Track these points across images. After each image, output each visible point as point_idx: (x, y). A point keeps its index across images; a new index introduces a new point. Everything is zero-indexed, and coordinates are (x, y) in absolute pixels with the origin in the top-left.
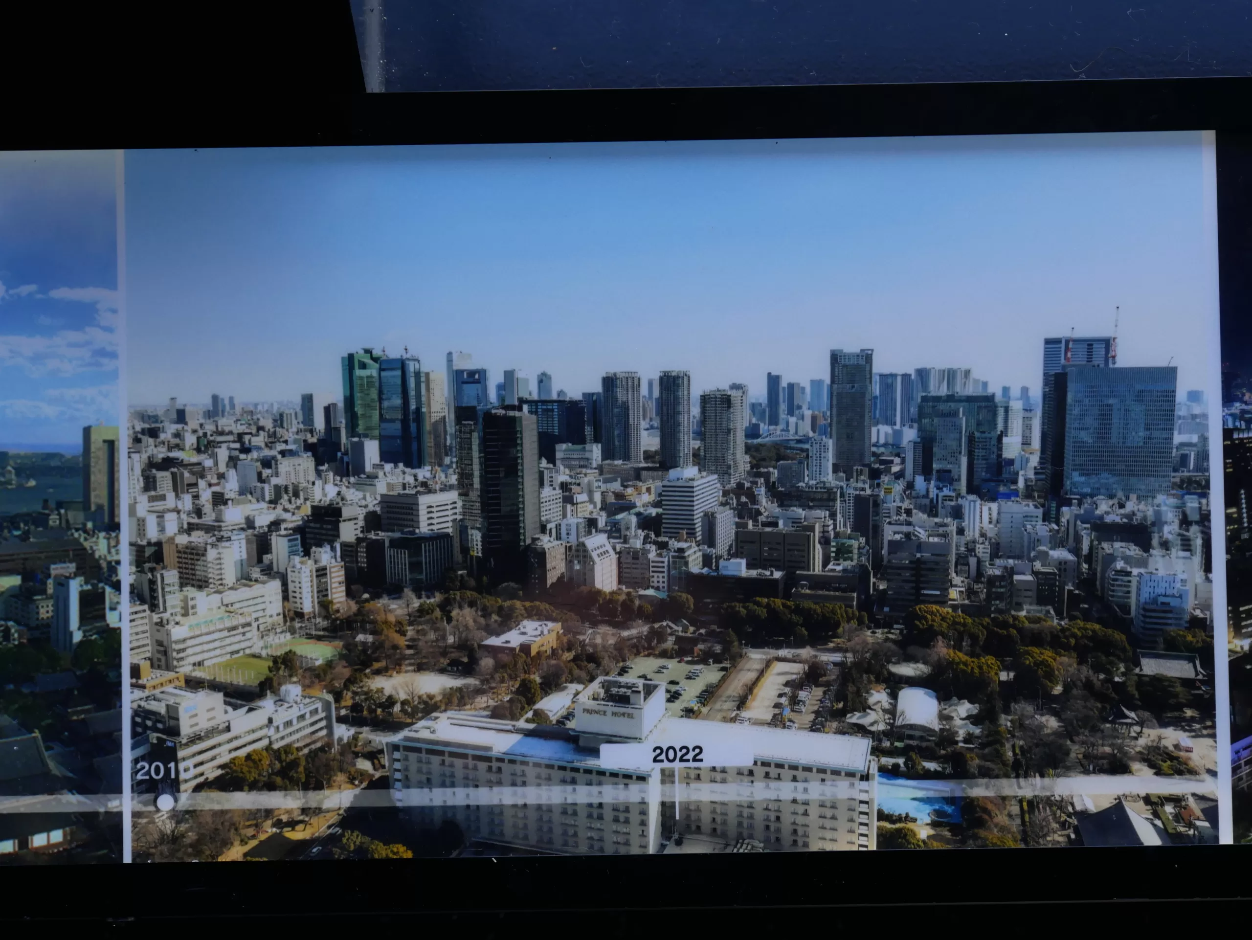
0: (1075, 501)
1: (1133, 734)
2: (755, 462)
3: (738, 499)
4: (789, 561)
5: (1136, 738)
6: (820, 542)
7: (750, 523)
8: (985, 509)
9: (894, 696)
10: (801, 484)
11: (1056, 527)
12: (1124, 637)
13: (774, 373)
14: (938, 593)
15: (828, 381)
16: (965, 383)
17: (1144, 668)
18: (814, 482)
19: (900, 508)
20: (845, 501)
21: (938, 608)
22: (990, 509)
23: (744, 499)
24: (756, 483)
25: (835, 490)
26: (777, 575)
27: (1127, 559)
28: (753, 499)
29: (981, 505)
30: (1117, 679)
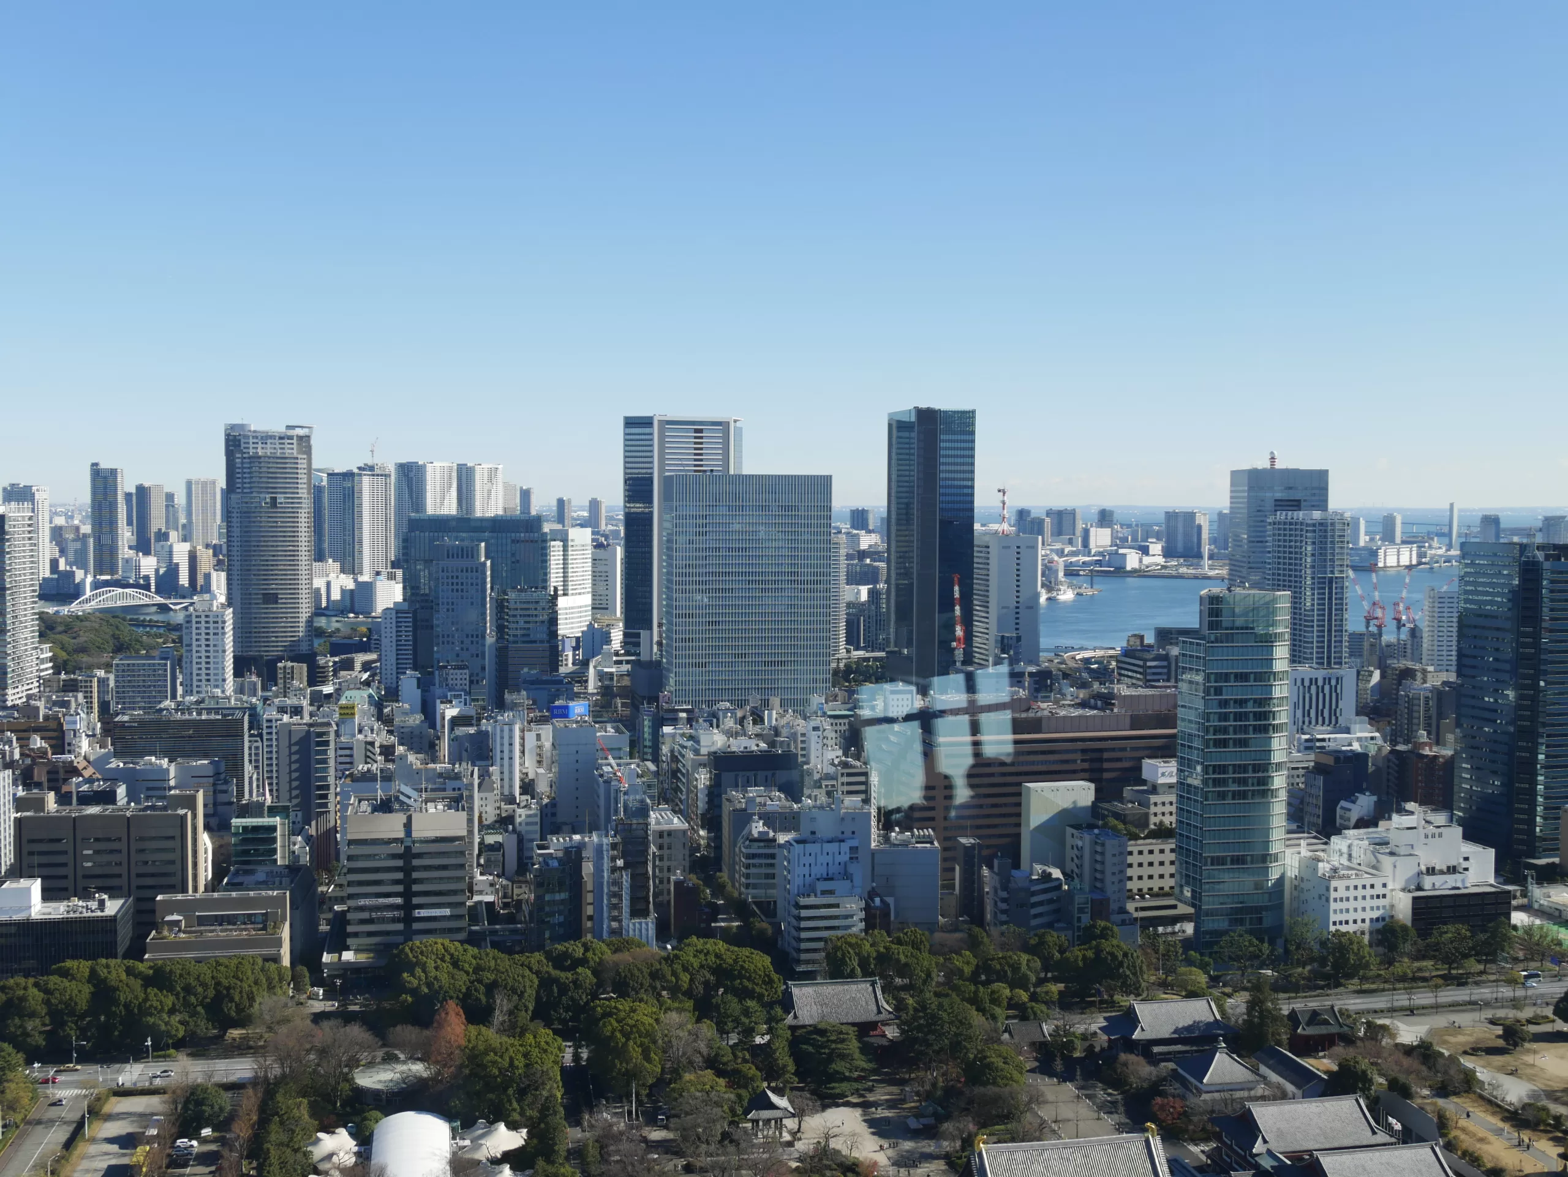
0: (684, 715)
1: (787, 1137)
2: (64, 655)
3: (23, 741)
4: (139, 875)
5: (790, 1144)
6: (207, 827)
7: (51, 797)
8: (530, 737)
9: (365, 1140)
10: (167, 703)
11: (652, 767)
12: (767, 960)
13: (104, 465)
14: (447, 912)
15: (222, 483)
16: (489, 492)
17: (799, 1013)
18: (193, 699)
19: (372, 744)
20: (260, 735)
21: (447, 942)
22: (538, 737)
23: (38, 742)
24: (65, 704)
25: (238, 715)
26: (113, 907)
27: (769, 819)
28: (60, 740)
29: (522, 731)
30: (758, 1040)
